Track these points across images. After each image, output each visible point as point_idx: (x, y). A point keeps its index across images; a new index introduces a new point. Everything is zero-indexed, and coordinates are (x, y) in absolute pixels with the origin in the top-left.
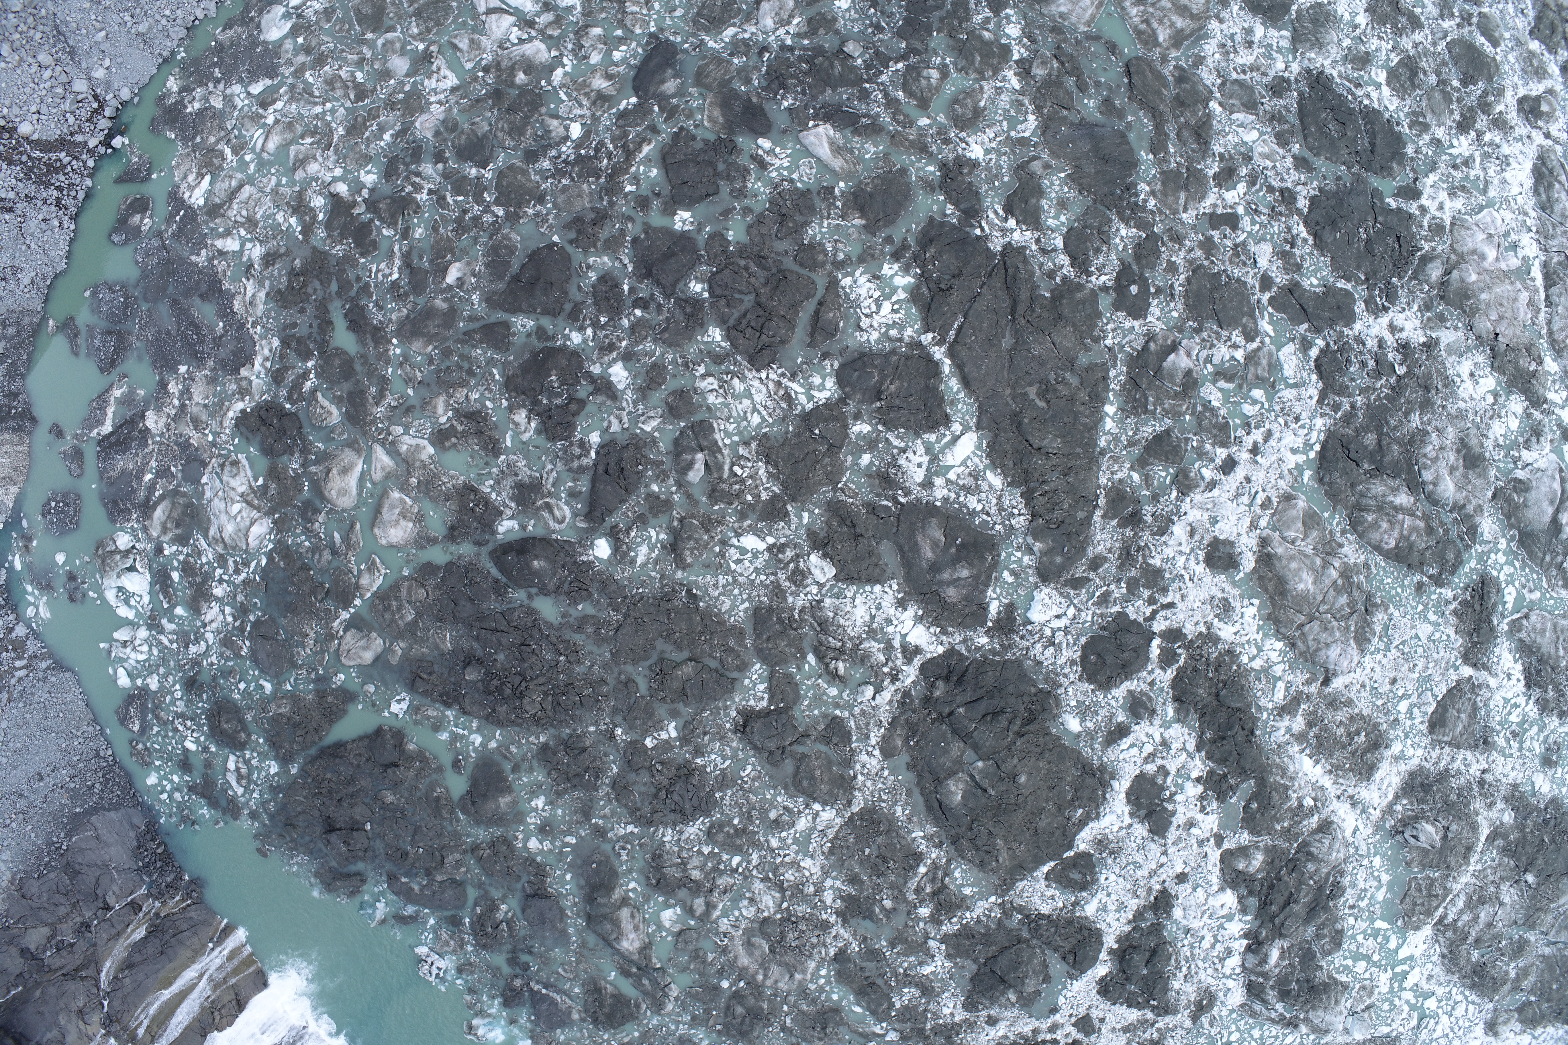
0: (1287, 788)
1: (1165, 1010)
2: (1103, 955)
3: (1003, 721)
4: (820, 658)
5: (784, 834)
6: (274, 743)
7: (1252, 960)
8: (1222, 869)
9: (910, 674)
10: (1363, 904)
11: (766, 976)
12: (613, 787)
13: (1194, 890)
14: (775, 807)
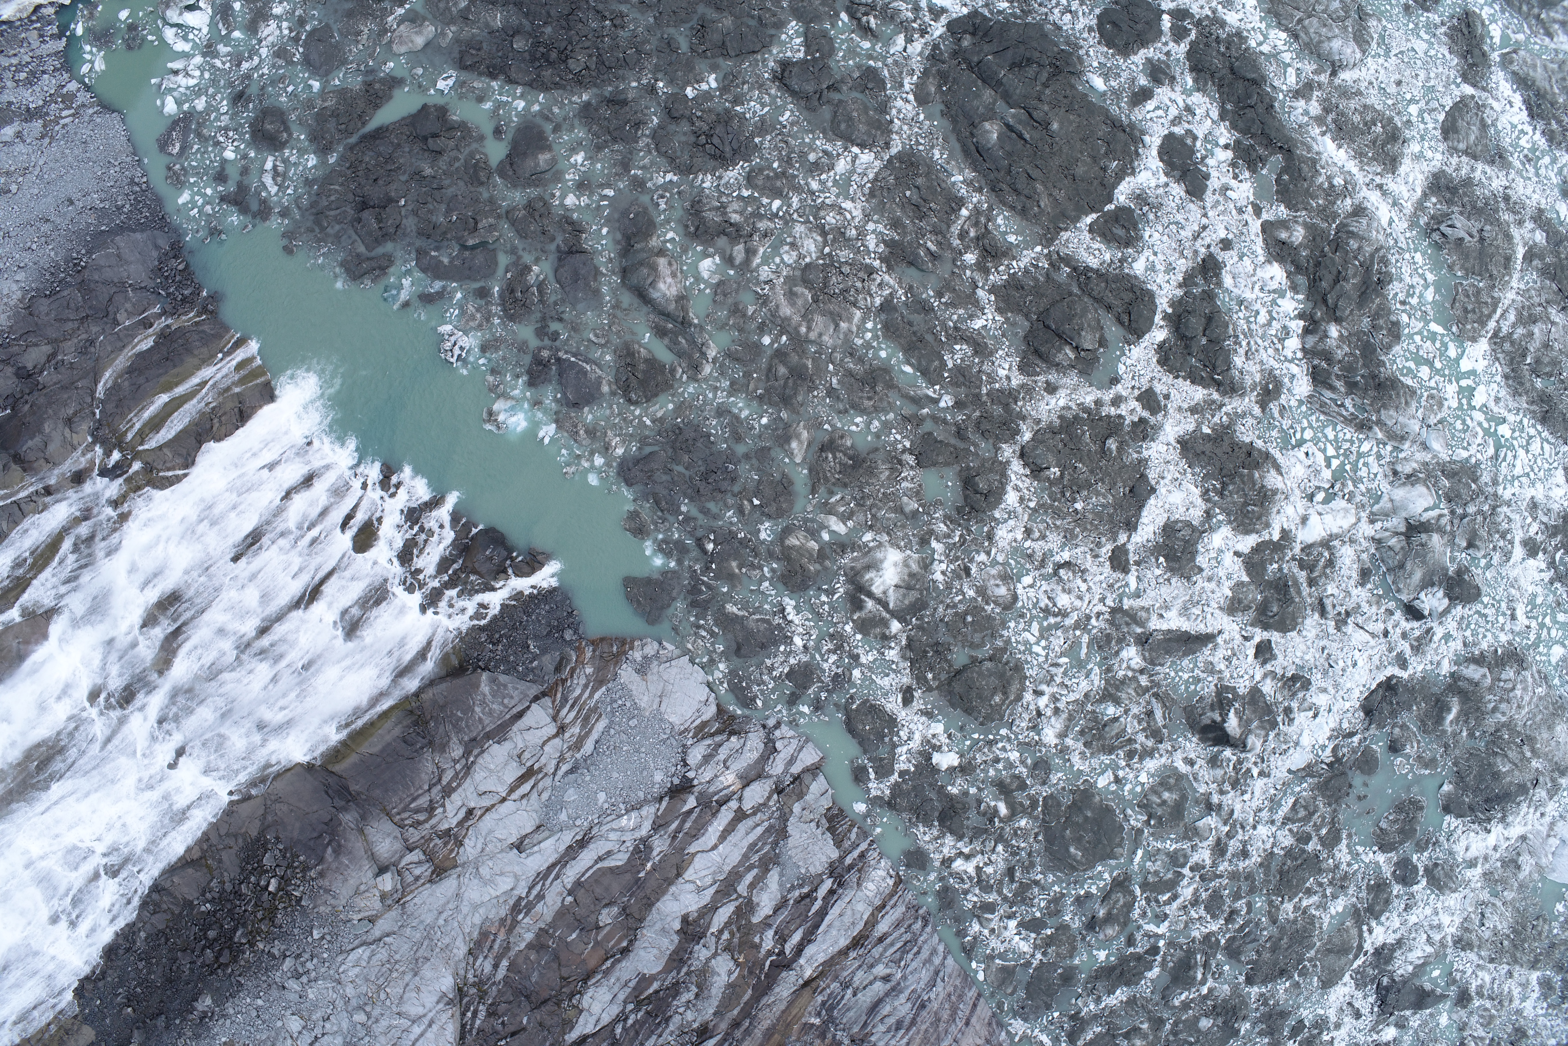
0: (1314, 162)
1: (1231, 388)
2: (1158, 318)
3: (1031, 71)
4: (852, 16)
5: (824, 176)
6: (314, 138)
7: (1311, 341)
8: (1264, 240)
9: (938, 29)
10: (1414, 301)
11: (809, 328)
12: (653, 138)
13: (1241, 258)
14: (814, 150)
